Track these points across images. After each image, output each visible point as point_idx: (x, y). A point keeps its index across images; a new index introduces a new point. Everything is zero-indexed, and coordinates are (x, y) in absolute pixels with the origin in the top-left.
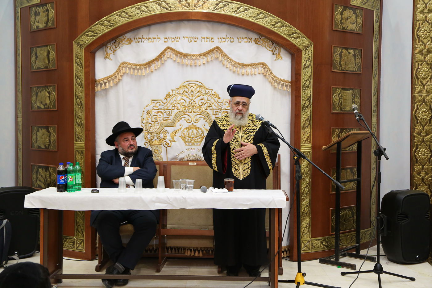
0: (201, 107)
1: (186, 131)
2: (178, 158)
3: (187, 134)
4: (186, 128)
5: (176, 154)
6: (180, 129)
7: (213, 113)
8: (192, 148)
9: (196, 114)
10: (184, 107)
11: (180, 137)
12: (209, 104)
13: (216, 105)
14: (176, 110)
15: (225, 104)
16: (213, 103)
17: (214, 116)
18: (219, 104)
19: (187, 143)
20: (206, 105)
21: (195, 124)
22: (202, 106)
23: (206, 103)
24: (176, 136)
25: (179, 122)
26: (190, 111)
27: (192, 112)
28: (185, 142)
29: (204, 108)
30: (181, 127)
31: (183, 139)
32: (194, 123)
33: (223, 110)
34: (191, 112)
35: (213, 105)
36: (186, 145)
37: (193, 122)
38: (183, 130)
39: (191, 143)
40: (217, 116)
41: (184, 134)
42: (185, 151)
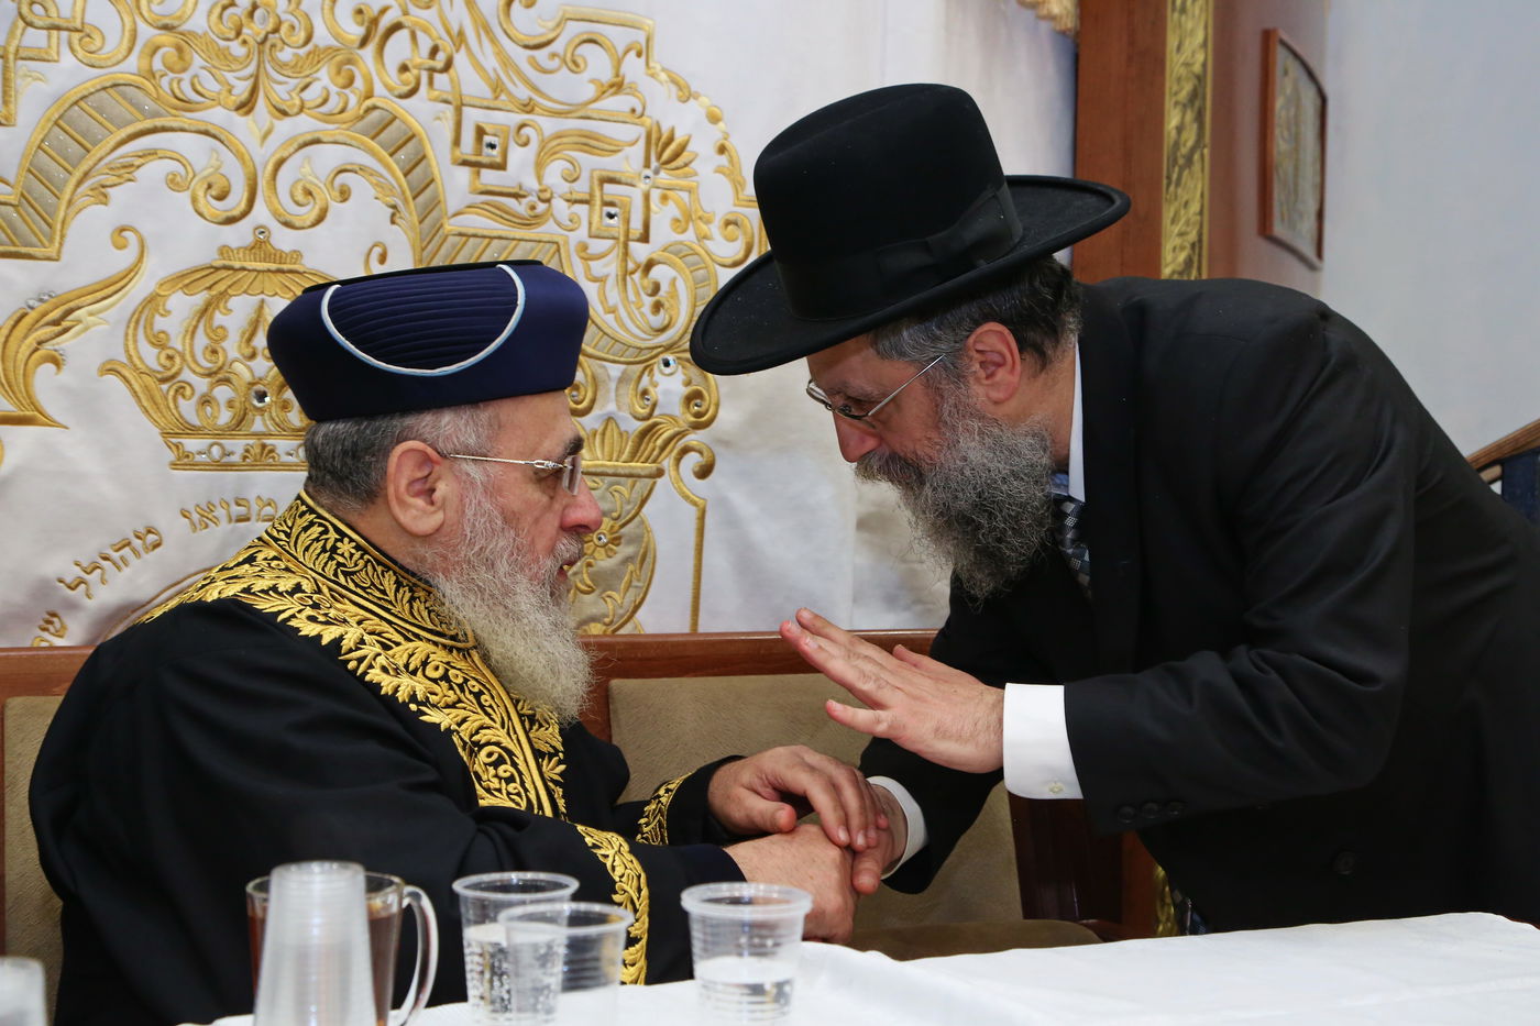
0: (349, 61)
1: (182, 305)
2: (72, 606)
3: (201, 340)
4: (185, 280)
5: (60, 565)
6: (114, 285)
7: (457, 142)
8: (251, 496)
9: (305, 124)
10: (165, 38)
11: (110, 369)
12: (425, 44)
13: (491, 62)
14: (68, 59)
15: (575, 66)
16: (460, 39)
17: (464, 174)
18: (521, 56)
19: (192, 444)
20: (399, 46)
21: (283, 240)
22: (368, 53)
23: (397, 27)
24: (56, 361)
25: (104, 199)
26: (242, 89)
27: (261, 103)
28: (177, 430)
29: (380, 72)
30: (125, 258)
31: (150, 403)
32: (275, 226)
33: (549, 125)
34: (246, 106)
35: (461, 60)
36: (184, 461)
37: (261, 213)
38: (152, 302)
39: (237, 446)
40: (490, 177)
41: (159, 341)
42: (173, 527)
